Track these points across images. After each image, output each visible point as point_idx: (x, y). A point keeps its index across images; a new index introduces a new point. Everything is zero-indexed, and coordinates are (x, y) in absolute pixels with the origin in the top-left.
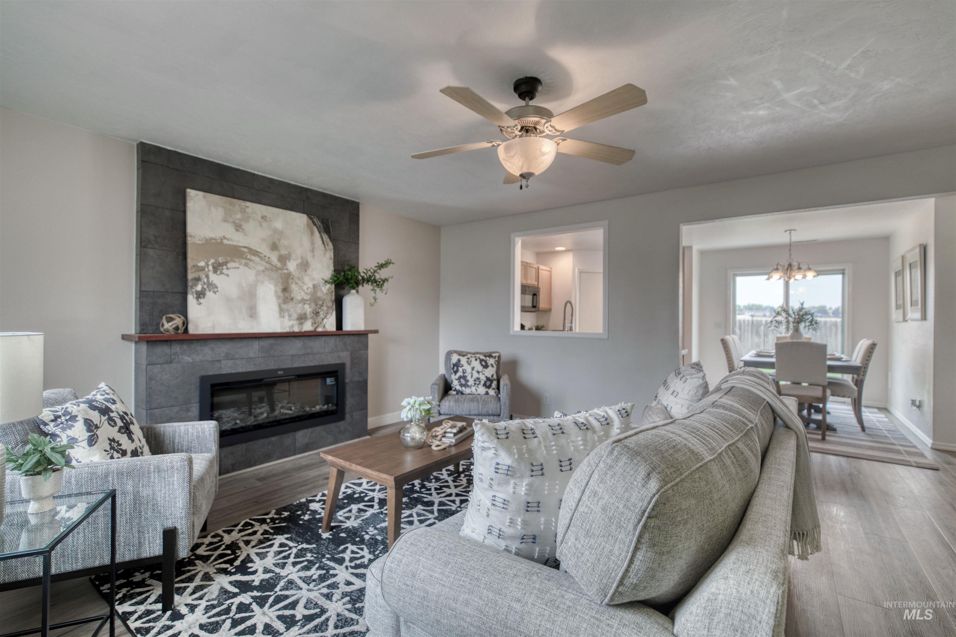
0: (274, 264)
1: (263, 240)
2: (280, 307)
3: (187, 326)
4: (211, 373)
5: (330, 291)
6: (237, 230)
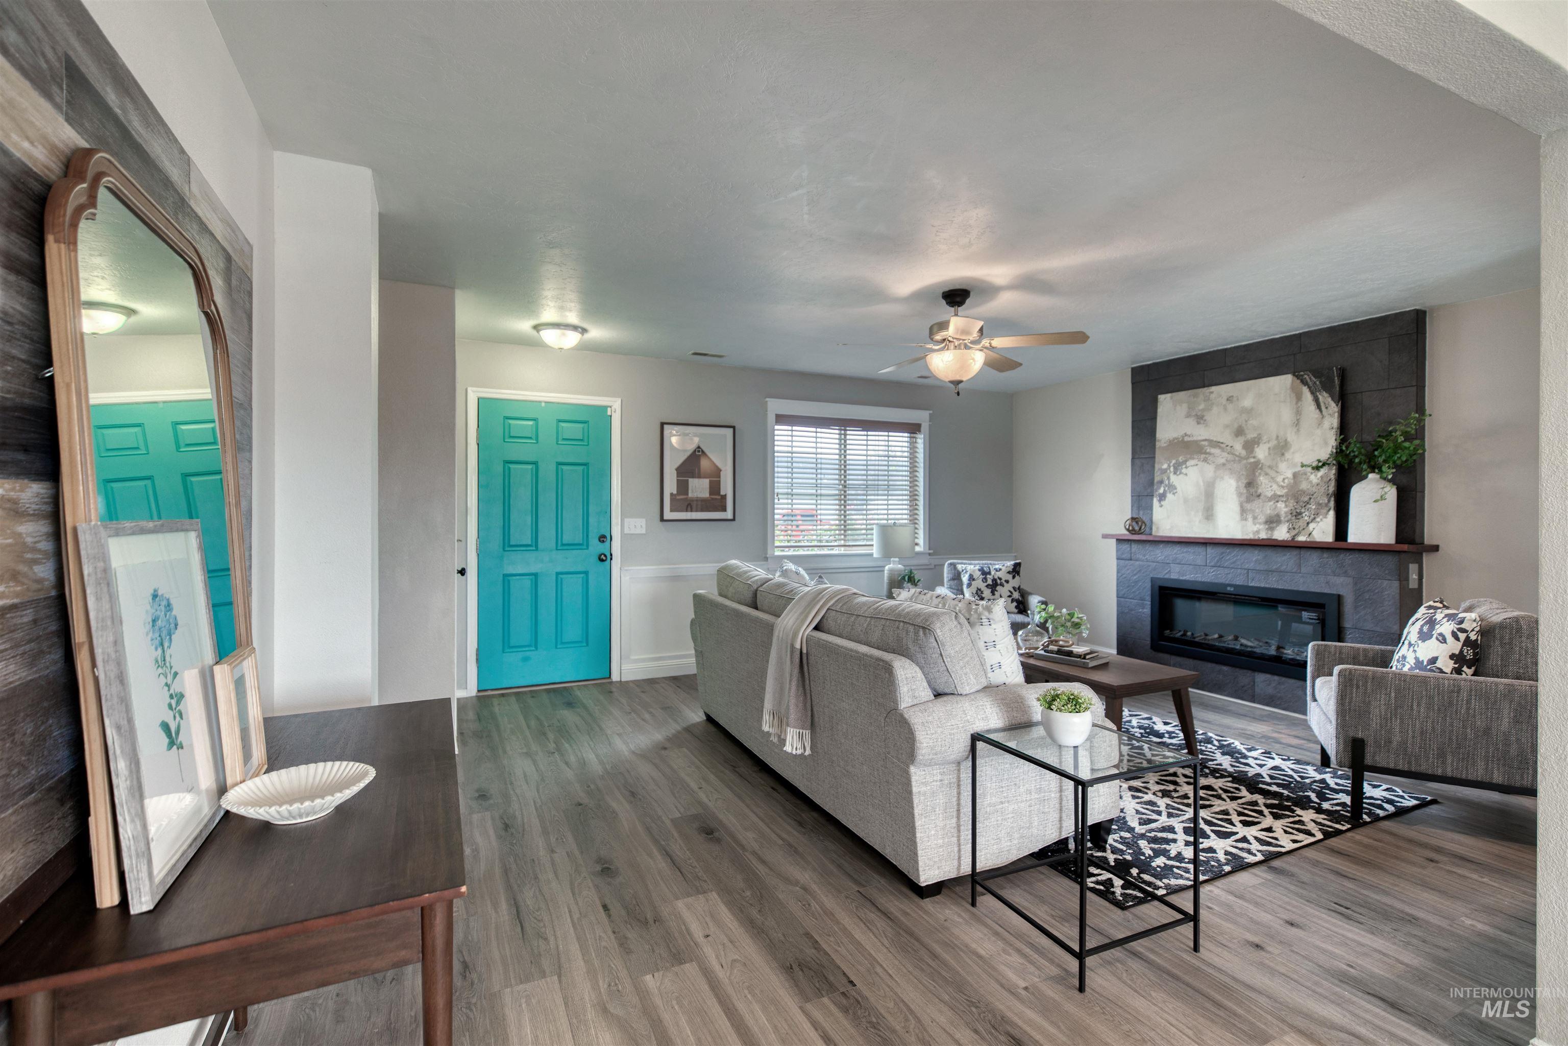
0: (1238, 454)
1: (1227, 426)
2: (1242, 506)
3: (1151, 529)
4: (1160, 576)
5: (1325, 479)
6: (1198, 423)
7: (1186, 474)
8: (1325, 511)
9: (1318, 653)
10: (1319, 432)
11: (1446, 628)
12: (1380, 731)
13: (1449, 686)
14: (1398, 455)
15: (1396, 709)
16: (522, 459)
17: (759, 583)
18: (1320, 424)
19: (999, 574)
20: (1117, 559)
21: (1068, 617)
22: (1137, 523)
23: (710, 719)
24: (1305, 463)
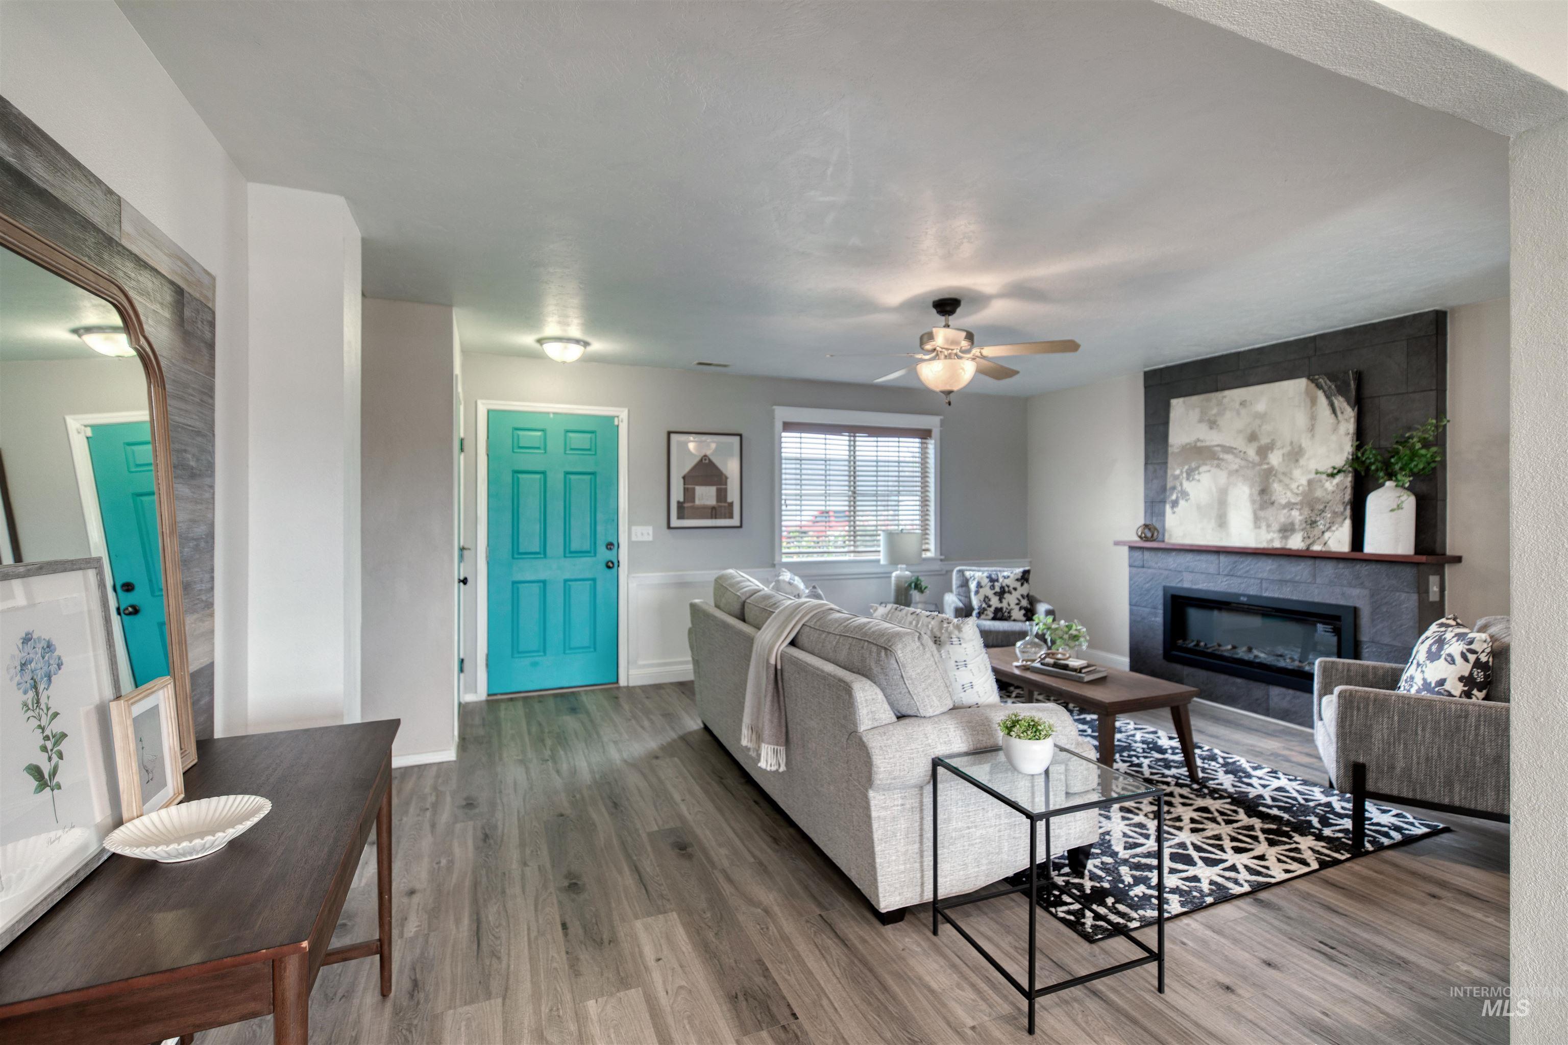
0: (1251, 459)
1: (1240, 432)
2: (1255, 514)
3: (1164, 535)
4: (1173, 584)
5: (1342, 487)
6: (1211, 428)
7: (1199, 481)
8: (1340, 519)
9: (1325, 670)
10: (1334, 438)
11: (1455, 648)
12: (1383, 756)
13: (1456, 711)
14: (1415, 463)
15: (1400, 732)
16: (530, 469)
17: (748, 595)
18: (1335, 430)
19: (1007, 582)
20: (1130, 566)
21: (1066, 629)
22: (1150, 529)
23: (706, 728)
24: (1320, 470)
